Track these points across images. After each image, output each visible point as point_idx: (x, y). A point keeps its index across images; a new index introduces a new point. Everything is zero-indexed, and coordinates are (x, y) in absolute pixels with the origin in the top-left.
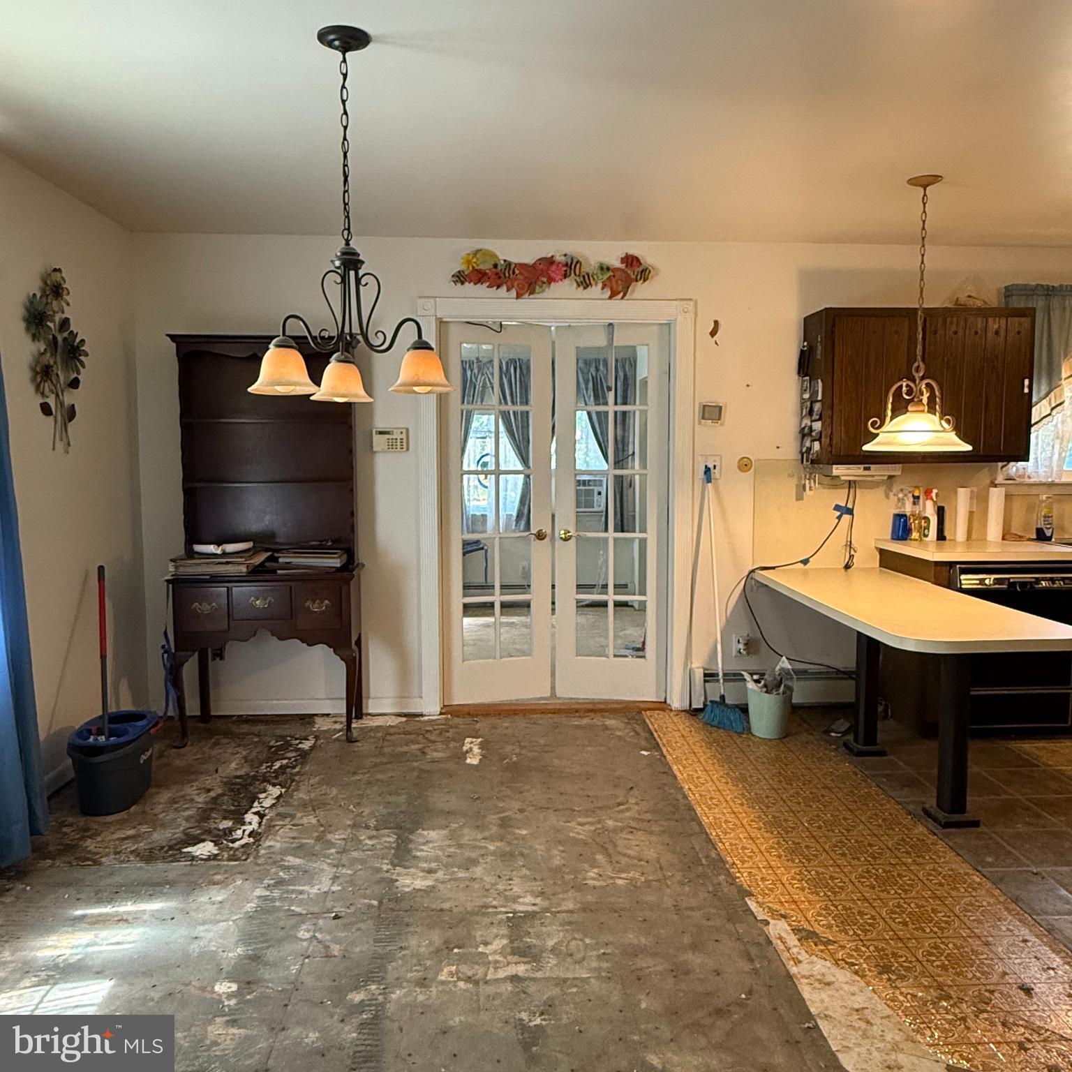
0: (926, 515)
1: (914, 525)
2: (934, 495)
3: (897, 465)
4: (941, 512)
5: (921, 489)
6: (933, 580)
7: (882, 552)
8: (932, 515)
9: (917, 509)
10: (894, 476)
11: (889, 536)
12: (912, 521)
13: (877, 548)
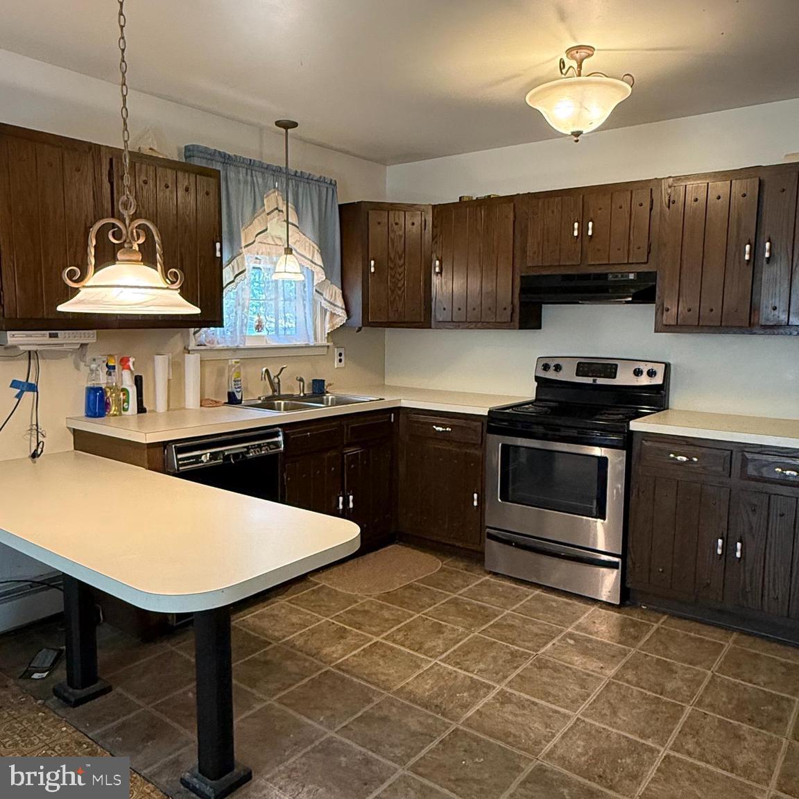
0: (124, 386)
1: (111, 397)
2: (131, 364)
3: (91, 332)
4: (138, 381)
5: (116, 357)
6: (146, 465)
7: (75, 432)
8: (131, 386)
9: (114, 380)
10: (87, 344)
11: (83, 414)
12: (109, 394)
13: (68, 428)
